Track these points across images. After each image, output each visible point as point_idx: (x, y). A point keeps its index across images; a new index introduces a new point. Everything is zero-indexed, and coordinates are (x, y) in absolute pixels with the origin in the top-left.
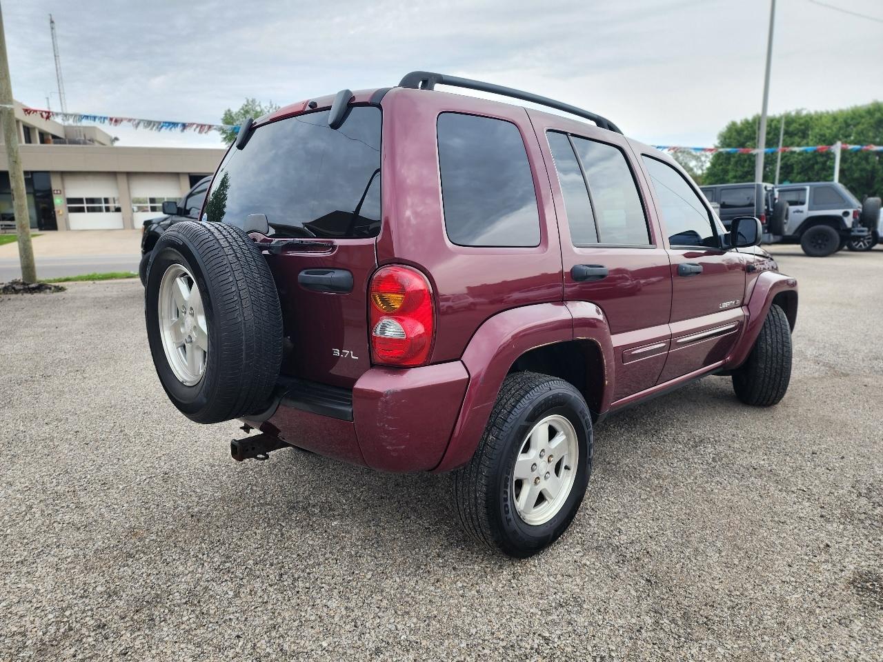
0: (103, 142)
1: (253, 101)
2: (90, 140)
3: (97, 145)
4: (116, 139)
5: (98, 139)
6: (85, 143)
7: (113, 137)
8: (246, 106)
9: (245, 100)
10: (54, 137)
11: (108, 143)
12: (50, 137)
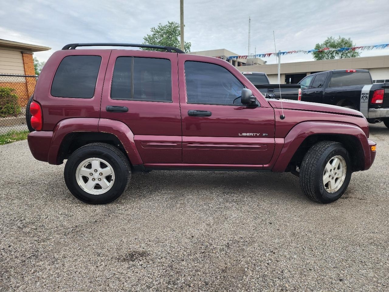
0: (260, 64)
1: (331, 38)
2: (254, 64)
3: (257, 65)
4: (266, 62)
5: (258, 63)
6: (253, 65)
7: (265, 61)
8: (327, 40)
9: (327, 38)
10: (243, 63)
11: (262, 64)
12: (242, 64)
